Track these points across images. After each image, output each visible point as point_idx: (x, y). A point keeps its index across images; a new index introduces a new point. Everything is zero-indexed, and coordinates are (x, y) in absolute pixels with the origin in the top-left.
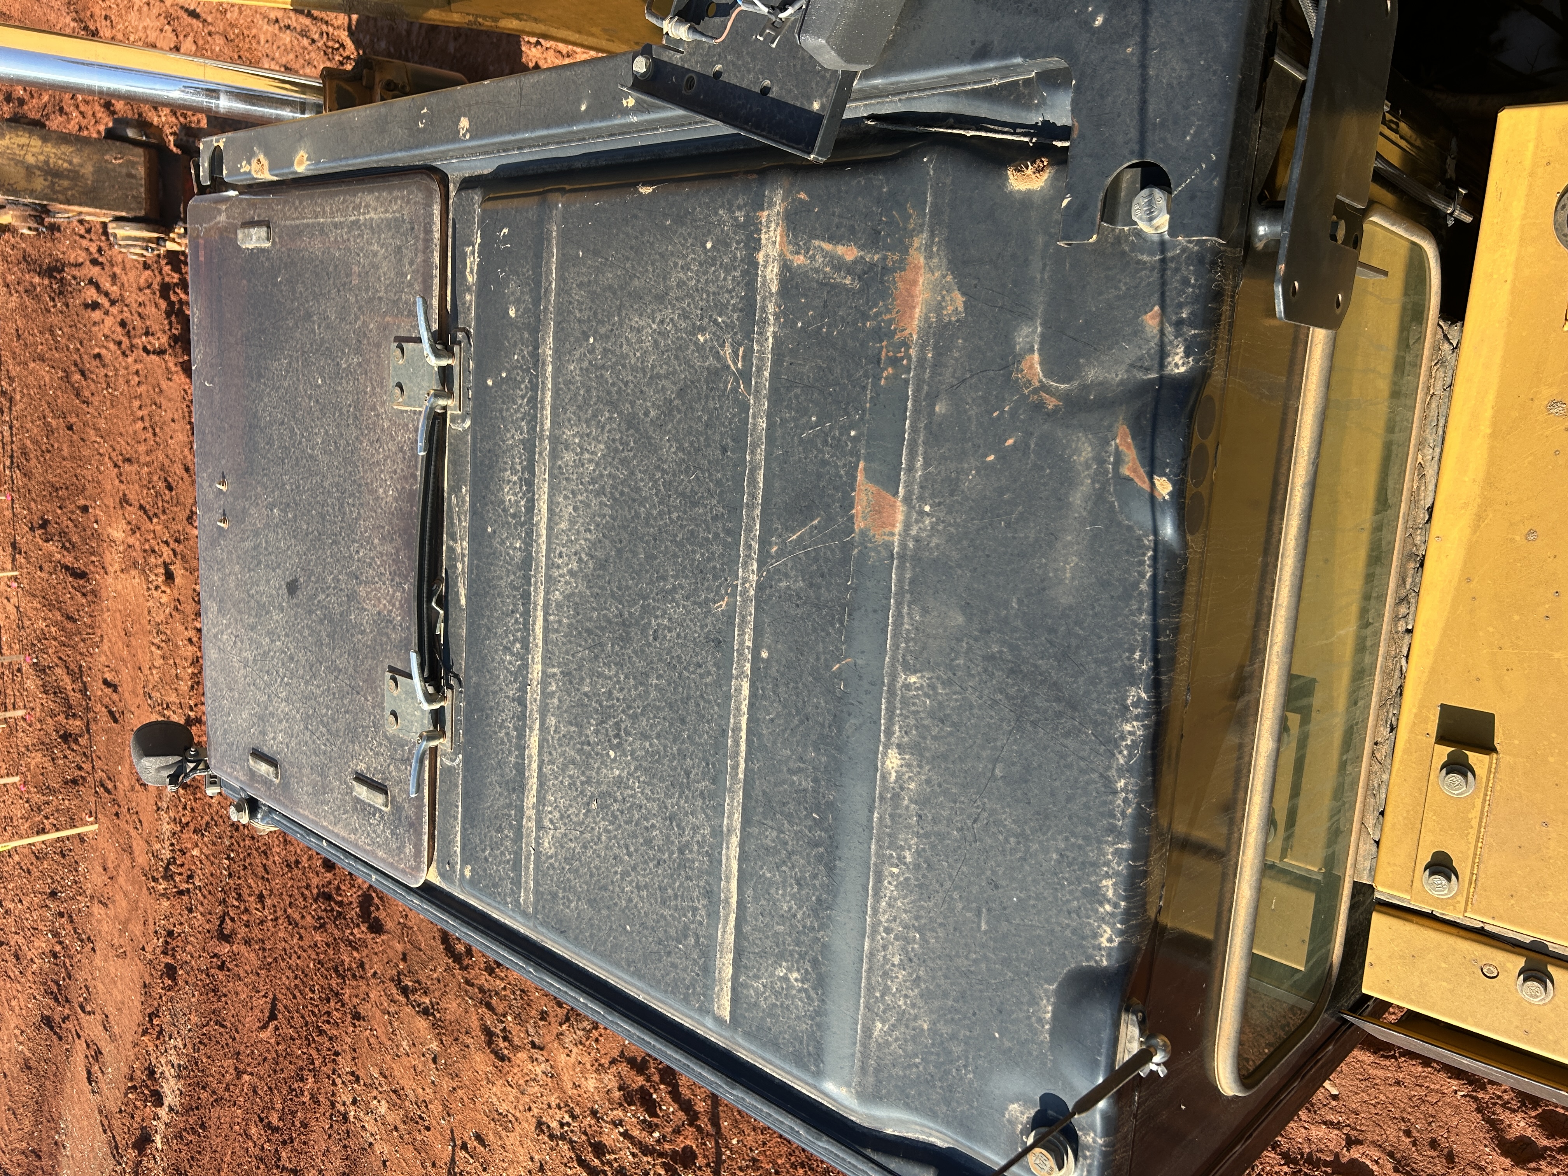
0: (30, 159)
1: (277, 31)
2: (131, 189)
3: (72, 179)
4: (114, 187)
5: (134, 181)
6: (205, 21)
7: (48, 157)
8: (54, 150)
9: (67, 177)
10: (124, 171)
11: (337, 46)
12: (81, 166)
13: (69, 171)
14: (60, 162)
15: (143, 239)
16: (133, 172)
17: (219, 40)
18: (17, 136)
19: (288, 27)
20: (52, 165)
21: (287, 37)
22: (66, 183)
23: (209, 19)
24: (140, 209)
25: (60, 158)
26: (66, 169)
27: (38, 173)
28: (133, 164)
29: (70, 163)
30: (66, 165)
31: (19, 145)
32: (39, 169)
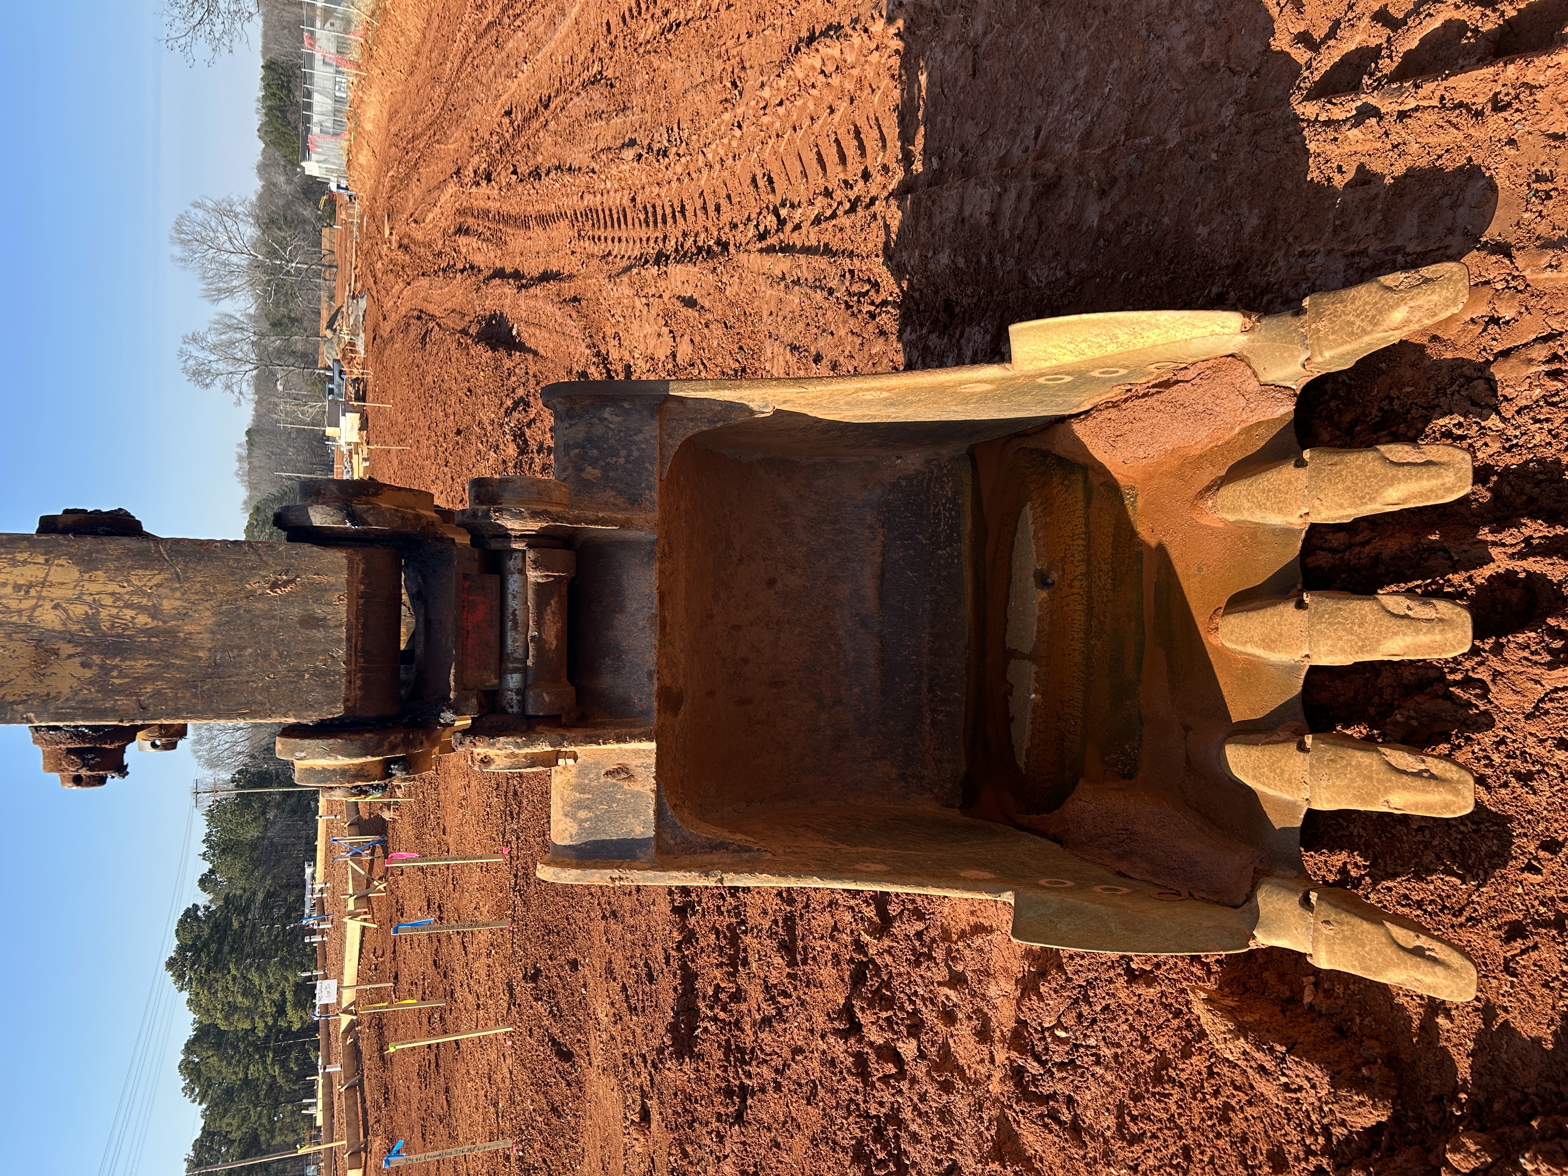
0: (49, 618)
1: (782, 295)
2: (312, 653)
3: (155, 654)
4: (266, 656)
5: (319, 634)
6: (702, 307)
7: (97, 605)
8: (113, 587)
9: (147, 651)
10: (295, 612)
11: (867, 287)
12: (184, 616)
13: (149, 632)
14: (129, 613)
15: (343, 773)
16: (319, 611)
17: (718, 330)
18: (14, 563)
19: (797, 282)
20: (105, 626)
21: (794, 298)
22: (140, 665)
23: (707, 305)
24: (333, 702)
25: (128, 606)
26: (145, 631)
27: (67, 649)
28: (319, 592)
29: (155, 612)
30: (143, 619)
31: (17, 587)
32: (71, 638)
